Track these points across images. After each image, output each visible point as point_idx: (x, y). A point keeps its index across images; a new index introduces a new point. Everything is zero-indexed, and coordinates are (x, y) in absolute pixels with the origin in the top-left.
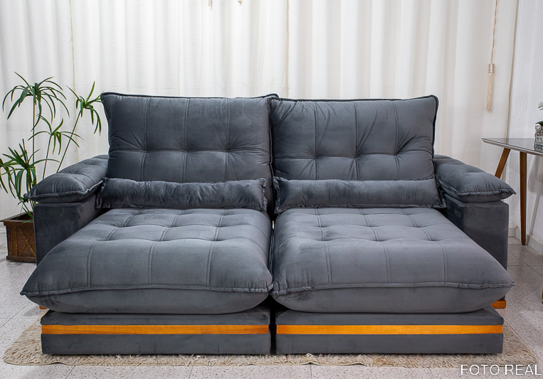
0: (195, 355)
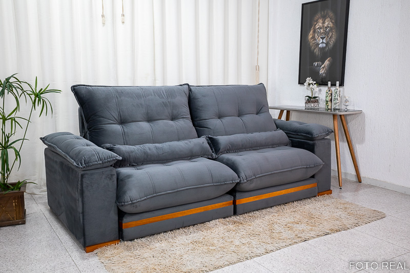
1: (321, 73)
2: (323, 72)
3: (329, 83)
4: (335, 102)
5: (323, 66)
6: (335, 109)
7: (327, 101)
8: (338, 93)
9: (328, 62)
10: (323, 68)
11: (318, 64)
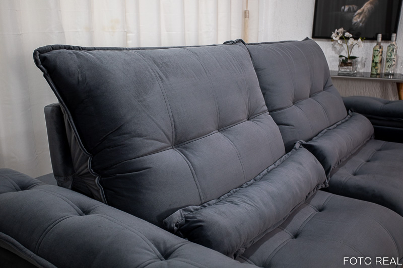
1: (354, 21)
2: (359, 20)
3: (380, 36)
4: (388, 64)
5: (359, 11)
6: (387, 75)
7: (376, 63)
8: (395, 50)
9: (369, 6)
10: (360, 14)
11: (349, 9)
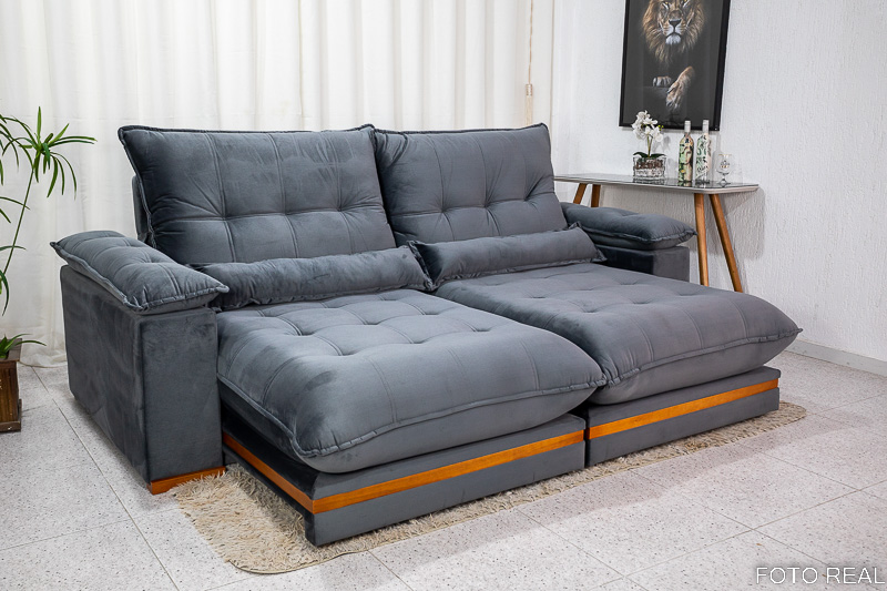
0: (504, 493)
1: (669, 101)
2: (674, 99)
3: (688, 123)
4: (698, 166)
5: (674, 86)
6: (699, 182)
7: (683, 164)
8: (706, 146)
9: (685, 78)
10: (675, 90)
11: (662, 81)
